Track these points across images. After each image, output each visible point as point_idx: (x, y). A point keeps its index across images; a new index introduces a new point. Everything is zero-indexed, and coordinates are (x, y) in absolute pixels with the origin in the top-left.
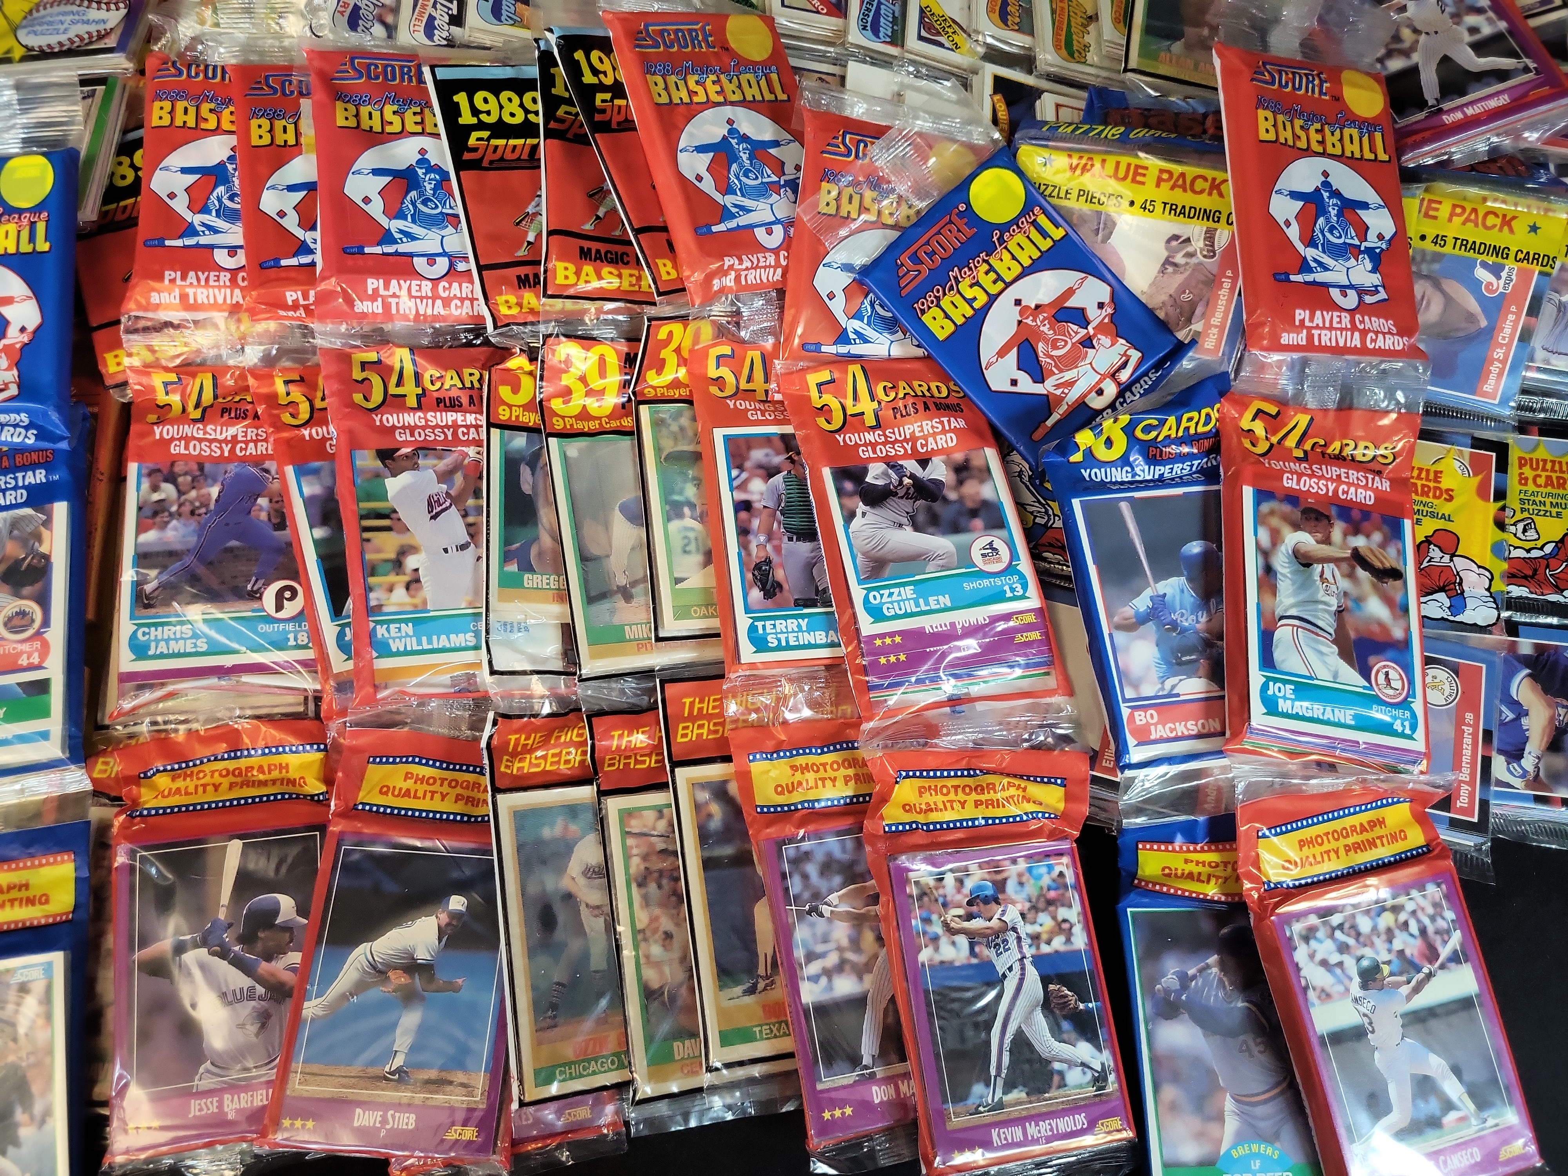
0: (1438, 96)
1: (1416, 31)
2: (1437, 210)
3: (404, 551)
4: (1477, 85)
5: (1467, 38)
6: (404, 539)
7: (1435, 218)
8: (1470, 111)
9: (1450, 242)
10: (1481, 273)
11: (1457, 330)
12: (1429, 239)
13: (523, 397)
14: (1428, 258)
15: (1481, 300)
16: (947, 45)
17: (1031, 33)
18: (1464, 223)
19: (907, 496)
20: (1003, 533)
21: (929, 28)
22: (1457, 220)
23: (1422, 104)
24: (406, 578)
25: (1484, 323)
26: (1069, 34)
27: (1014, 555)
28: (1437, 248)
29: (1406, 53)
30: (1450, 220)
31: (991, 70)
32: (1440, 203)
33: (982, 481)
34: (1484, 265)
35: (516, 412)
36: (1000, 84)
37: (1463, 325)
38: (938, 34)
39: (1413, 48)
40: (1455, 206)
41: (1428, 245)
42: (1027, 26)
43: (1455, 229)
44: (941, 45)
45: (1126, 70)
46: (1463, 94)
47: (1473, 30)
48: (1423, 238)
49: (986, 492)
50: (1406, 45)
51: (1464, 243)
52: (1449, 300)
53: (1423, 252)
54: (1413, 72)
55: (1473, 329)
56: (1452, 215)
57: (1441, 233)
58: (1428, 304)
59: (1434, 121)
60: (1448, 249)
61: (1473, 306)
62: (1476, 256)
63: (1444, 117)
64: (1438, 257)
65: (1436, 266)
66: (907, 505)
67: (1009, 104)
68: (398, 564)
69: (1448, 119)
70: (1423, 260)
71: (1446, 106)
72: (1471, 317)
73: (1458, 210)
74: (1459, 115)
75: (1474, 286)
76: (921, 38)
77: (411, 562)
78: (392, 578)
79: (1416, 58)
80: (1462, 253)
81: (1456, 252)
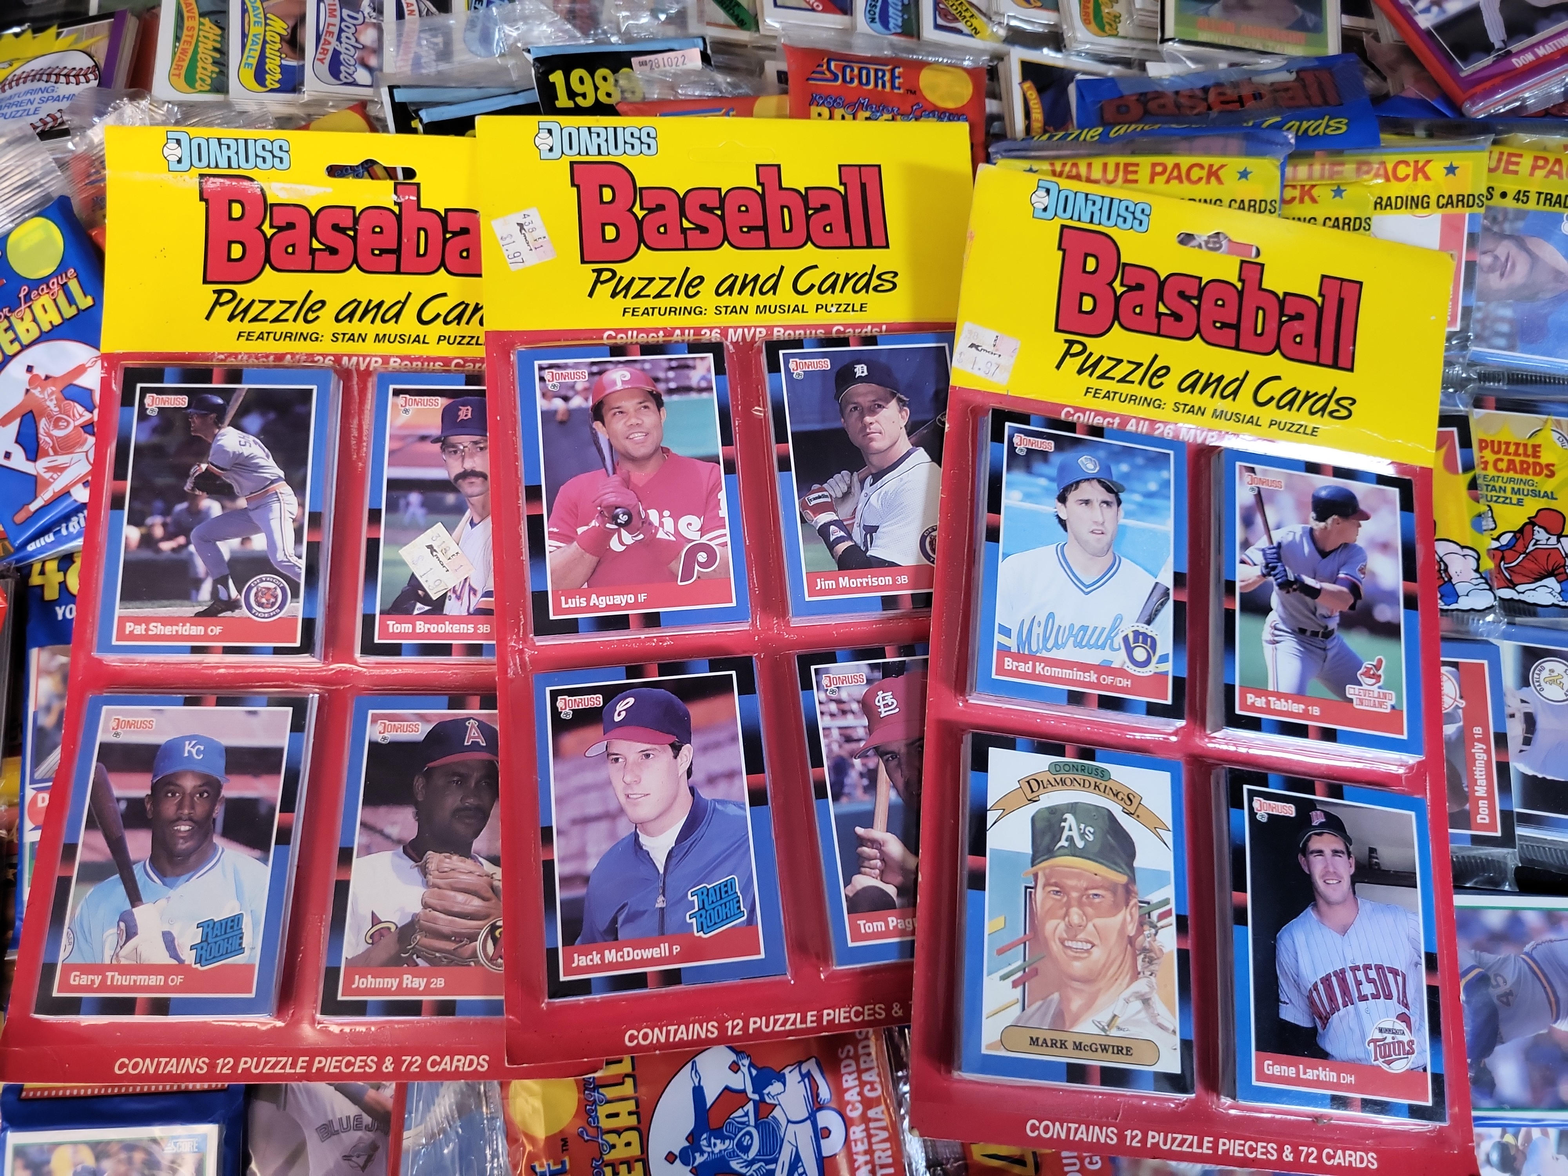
0: (1505, 37)
2: (1517, 164)
7: (1516, 173)
8: (1541, 52)
9: (1533, 197)
11: (1546, 290)
12: (1511, 195)
16: (964, 30)
17: (1057, 9)
18: (1547, 176)
21: (945, 14)
22: (1540, 173)
28: (1520, 205)
30: (1532, 174)
32: (1520, 156)
36: (1029, 70)
37: (1552, 285)
38: (955, 19)
40: (1536, 158)
41: (1509, 203)
42: (1051, 2)
43: (1538, 183)
44: (959, 31)
45: (1162, 40)
48: (1504, 195)
51: (1548, 198)
52: (1534, 259)
53: (1505, 211)
54: (1474, 13)
55: (1562, 289)
56: (1534, 168)
57: (1523, 189)
58: (1514, 266)
63: (1514, 60)
67: (1041, 91)
69: (1518, 62)
73: (1541, 163)
74: (1529, 57)
76: (937, 27)
80: (1547, 208)
81: (1541, 207)
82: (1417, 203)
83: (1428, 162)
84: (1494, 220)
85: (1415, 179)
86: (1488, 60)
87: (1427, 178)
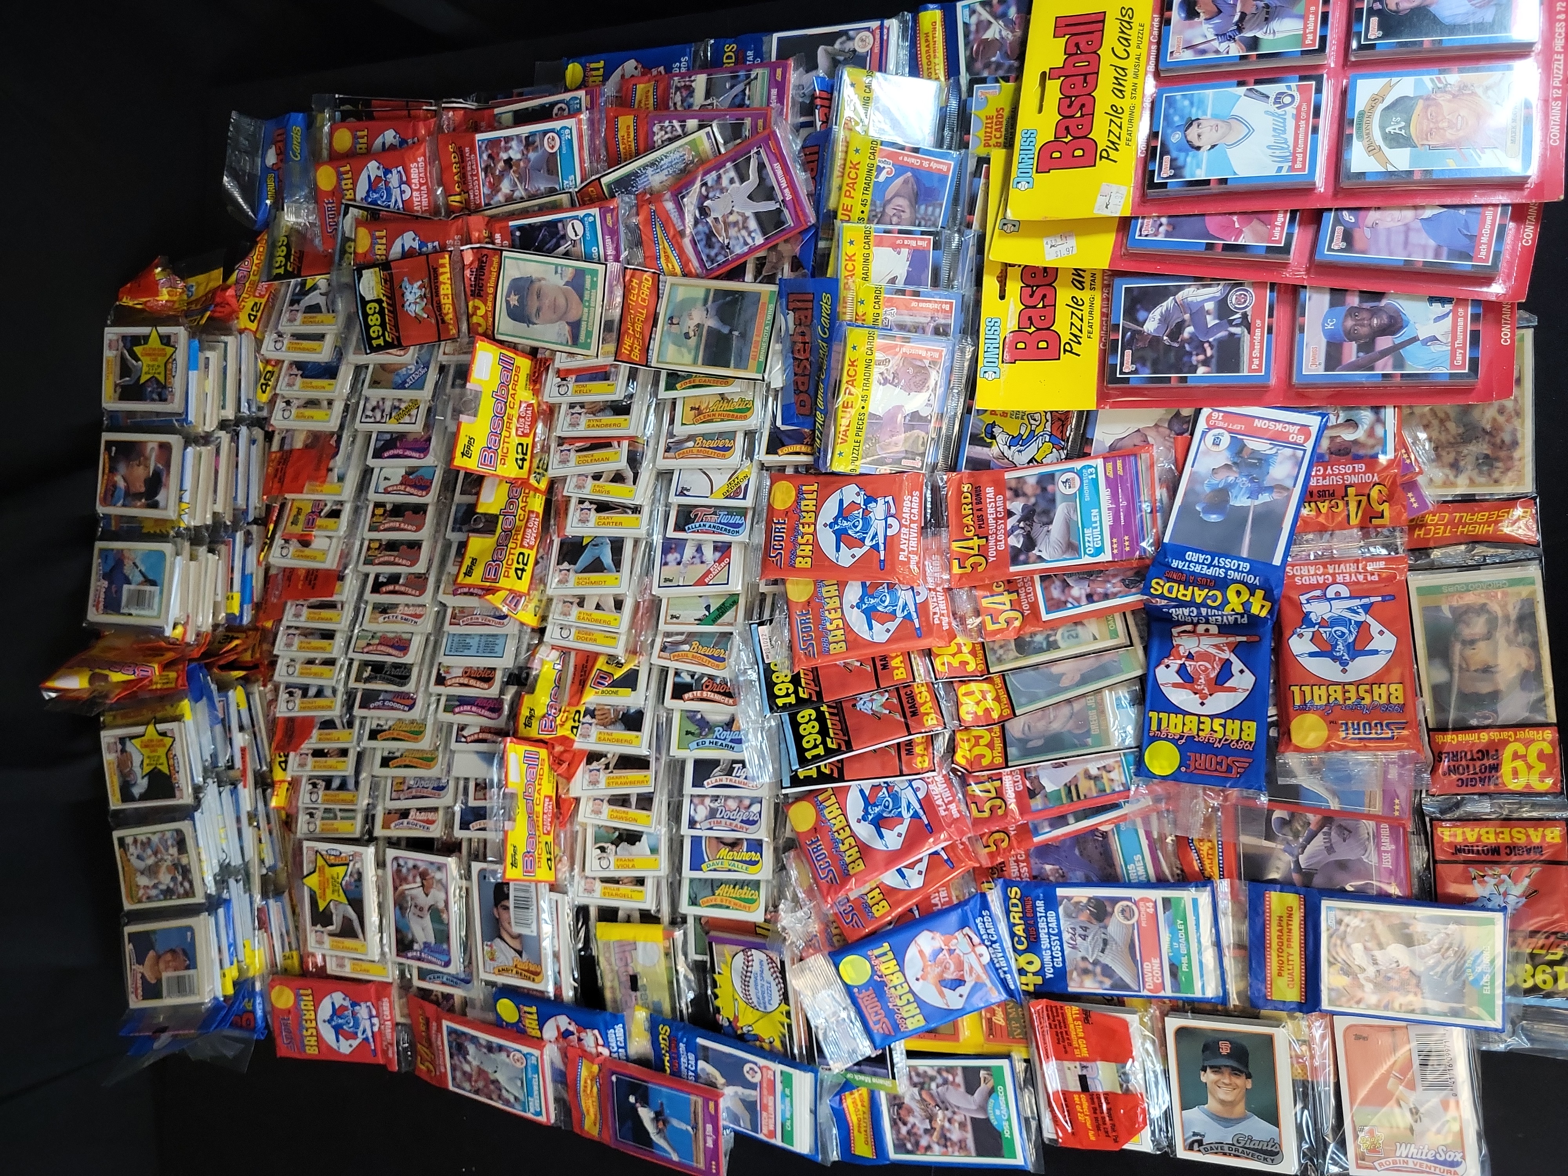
0: (773, 202)
1: (731, 213)
2: (847, 205)
3: (1089, 778)
5: (737, 184)
6: (1082, 777)
7: (852, 206)
8: (784, 185)
9: (865, 197)
10: (881, 177)
11: (913, 188)
18: (855, 190)
19: (1031, 526)
20: (1057, 474)
22: (853, 194)
24: (1105, 774)
25: (908, 174)
27: (1071, 470)
29: (746, 219)
30: (853, 198)
31: (762, 456)
32: (844, 204)
33: (1025, 483)
34: (877, 177)
35: (996, 754)
36: (771, 450)
37: (910, 185)
38: (740, 487)
39: (743, 215)
40: (845, 196)
42: (731, 435)
43: (857, 194)
44: (747, 486)
45: (763, 380)
47: (732, 181)
49: (1032, 481)
50: (740, 218)
51: (866, 189)
52: (895, 195)
54: (757, 215)
55: (911, 180)
56: (849, 196)
57: (860, 202)
58: (897, 205)
60: (869, 198)
61: (899, 180)
62: (872, 182)
66: (1036, 526)
67: (784, 445)
68: (1096, 779)
69: (788, 196)
72: (905, 181)
73: (848, 194)
74: (786, 191)
76: (744, 498)
77: (1094, 772)
78: (1105, 781)
79: (748, 213)
80: (871, 190)
81: (871, 193)
83: (846, 253)
84: (874, 216)
85: (854, 260)
87: (854, 254)
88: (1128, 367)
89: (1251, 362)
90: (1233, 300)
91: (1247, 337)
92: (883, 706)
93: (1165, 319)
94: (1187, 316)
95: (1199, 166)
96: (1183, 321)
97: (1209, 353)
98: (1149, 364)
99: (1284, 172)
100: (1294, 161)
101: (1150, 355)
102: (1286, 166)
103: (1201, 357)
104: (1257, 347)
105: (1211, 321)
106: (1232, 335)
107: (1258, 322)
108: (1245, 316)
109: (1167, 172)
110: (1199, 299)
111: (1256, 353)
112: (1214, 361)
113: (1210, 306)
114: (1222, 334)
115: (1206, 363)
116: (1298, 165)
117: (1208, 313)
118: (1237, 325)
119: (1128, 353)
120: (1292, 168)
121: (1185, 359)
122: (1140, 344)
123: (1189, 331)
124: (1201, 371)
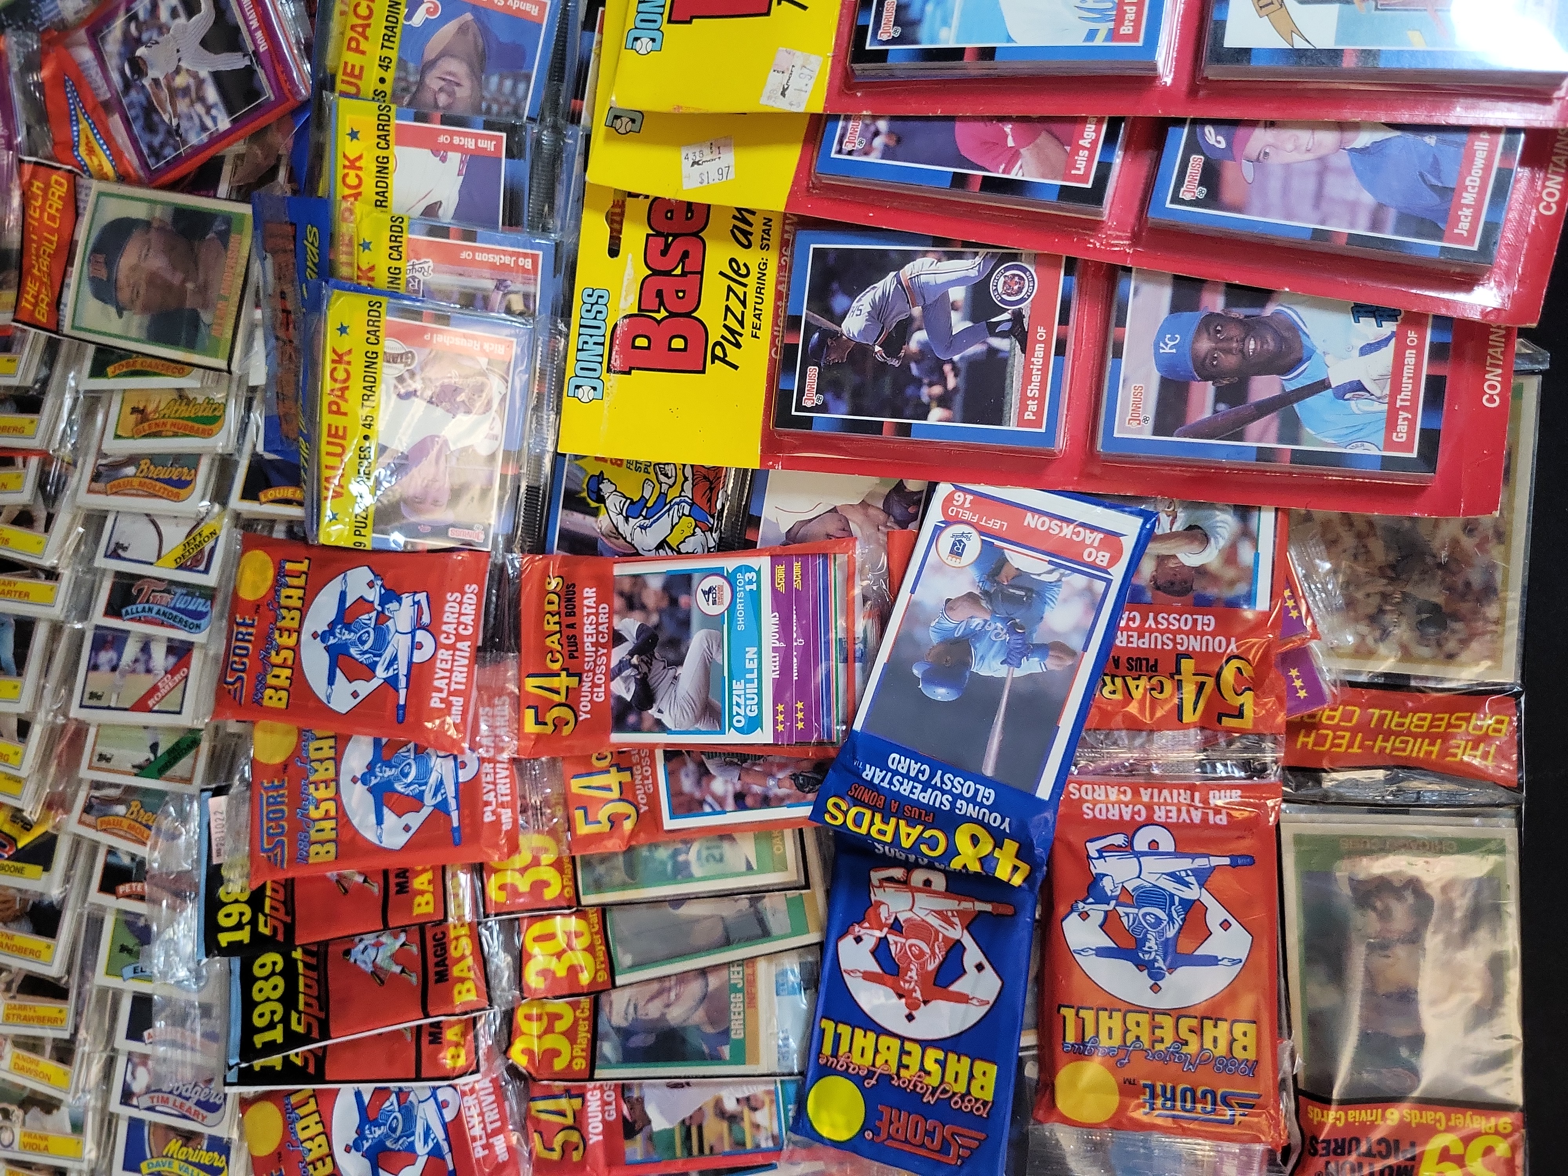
0: (240, 54)
1: (178, 71)
2: (353, 67)
3: (721, 1113)
4: (228, 14)
5: (182, 20)
6: (709, 1112)
7: (362, 68)
8: (255, 24)
9: (386, 52)
10: (418, 19)
11: (476, 44)
12: (383, 74)
13: (563, 1045)
14: (402, 74)
15: (445, 19)
16: (211, 543)
17: (199, 456)
18: (366, 38)
19: (649, 664)
20: (697, 577)
21: (196, 561)
22: (364, 45)
23: (249, 71)
24: (746, 1112)
25: (468, 16)
26: (196, 420)
27: (718, 572)
28: (393, 65)
29: (200, 83)
30: (363, 53)
31: (236, 502)
32: (346, 63)
34: (408, 17)
35: (578, 1052)
36: (250, 493)
37: (470, 37)
38: (202, 551)
39: (195, 76)
40: (349, 48)
41: (390, 75)
42: (191, 460)
43: (373, 47)
44: (212, 550)
45: (229, 372)
46: (237, 29)
47: (174, 14)
48: (382, 80)
49: (655, 584)
50: (191, 81)
51: (387, 38)
52: (443, 54)
53: (397, 80)
54: (217, 76)
55: (474, 28)
56: (357, 50)
57: (377, 62)
58: (450, 73)
59: (266, 60)
60: (393, 55)
61: (451, 27)
62: (399, 26)
63: (261, 50)
64: (402, 64)
65: (411, 66)
66: (658, 666)
67: (269, 486)
68: (733, 1119)
69: (263, 47)
70: (405, 79)
71: (251, 48)
72: (463, 30)
73: (353, 45)
74: (259, 34)
75: (430, 26)
76: (206, 571)
77: (730, 1105)
78: (746, 1125)
79: (204, 73)
80: (397, 39)
81: (396, 46)
82: (383, 168)
83: (345, 156)
84: (406, 90)
85: (360, 168)
86: (261, 74)
87: (360, 157)
88: (811, 399)
89: (1023, 408)
90: (998, 285)
91: (1019, 358)
92: (395, 958)
93: (879, 312)
94: (917, 311)
95: (946, 22)
96: (910, 319)
97: (951, 383)
98: (846, 396)
99: (1099, 41)
100: (1119, 20)
101: (851, 379)
102: (1104, 28)
103: (937, 390)
104: (1036, 379)
105: (959, 323)
106: (992, 351)
107: (1041, 330)
108: (1018, 317)
109: (888, 31)
110: (941, 279)
111: (1033, 390)
112: (958, 399)
113: (958, 294)
114: (976, 349)
115: (944, 401)
116: (1127, 29)
117: (954, 307)
118: (1003, 335)
119: (813, 371)
120: (1113, 34)
121: (910, 391)
122: (833, 357)
123: (919, 337)
124: (936, 415)
